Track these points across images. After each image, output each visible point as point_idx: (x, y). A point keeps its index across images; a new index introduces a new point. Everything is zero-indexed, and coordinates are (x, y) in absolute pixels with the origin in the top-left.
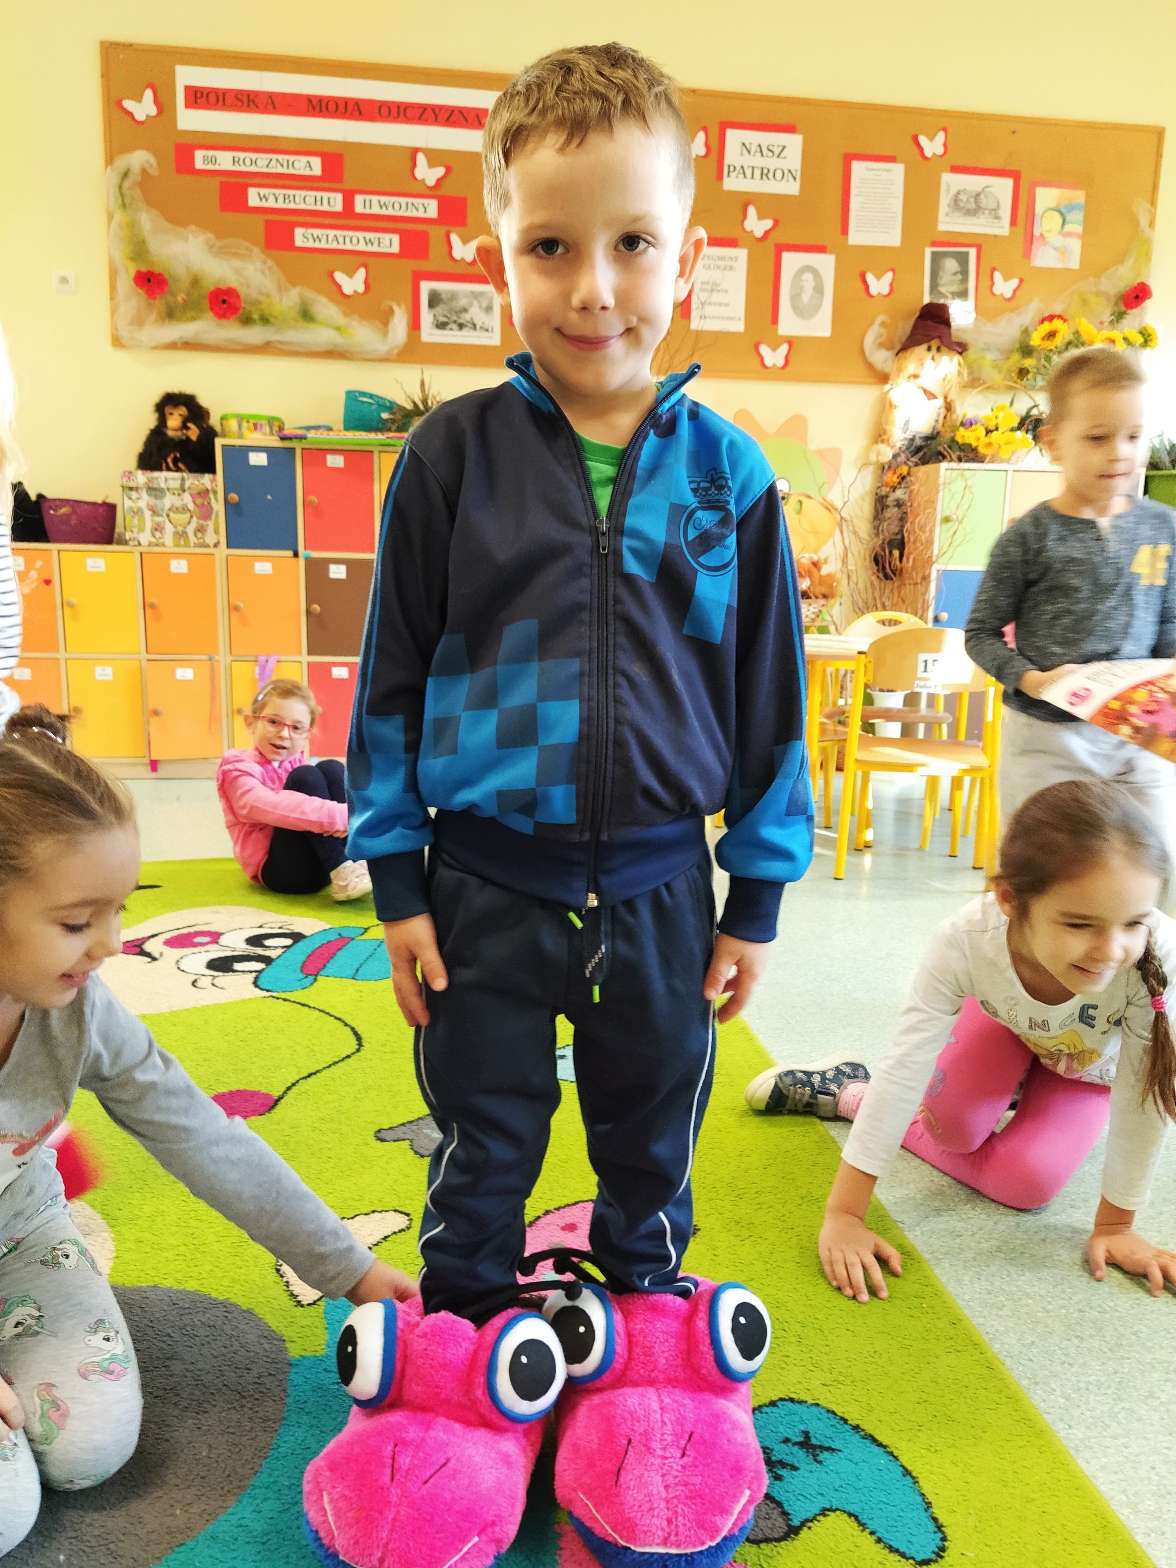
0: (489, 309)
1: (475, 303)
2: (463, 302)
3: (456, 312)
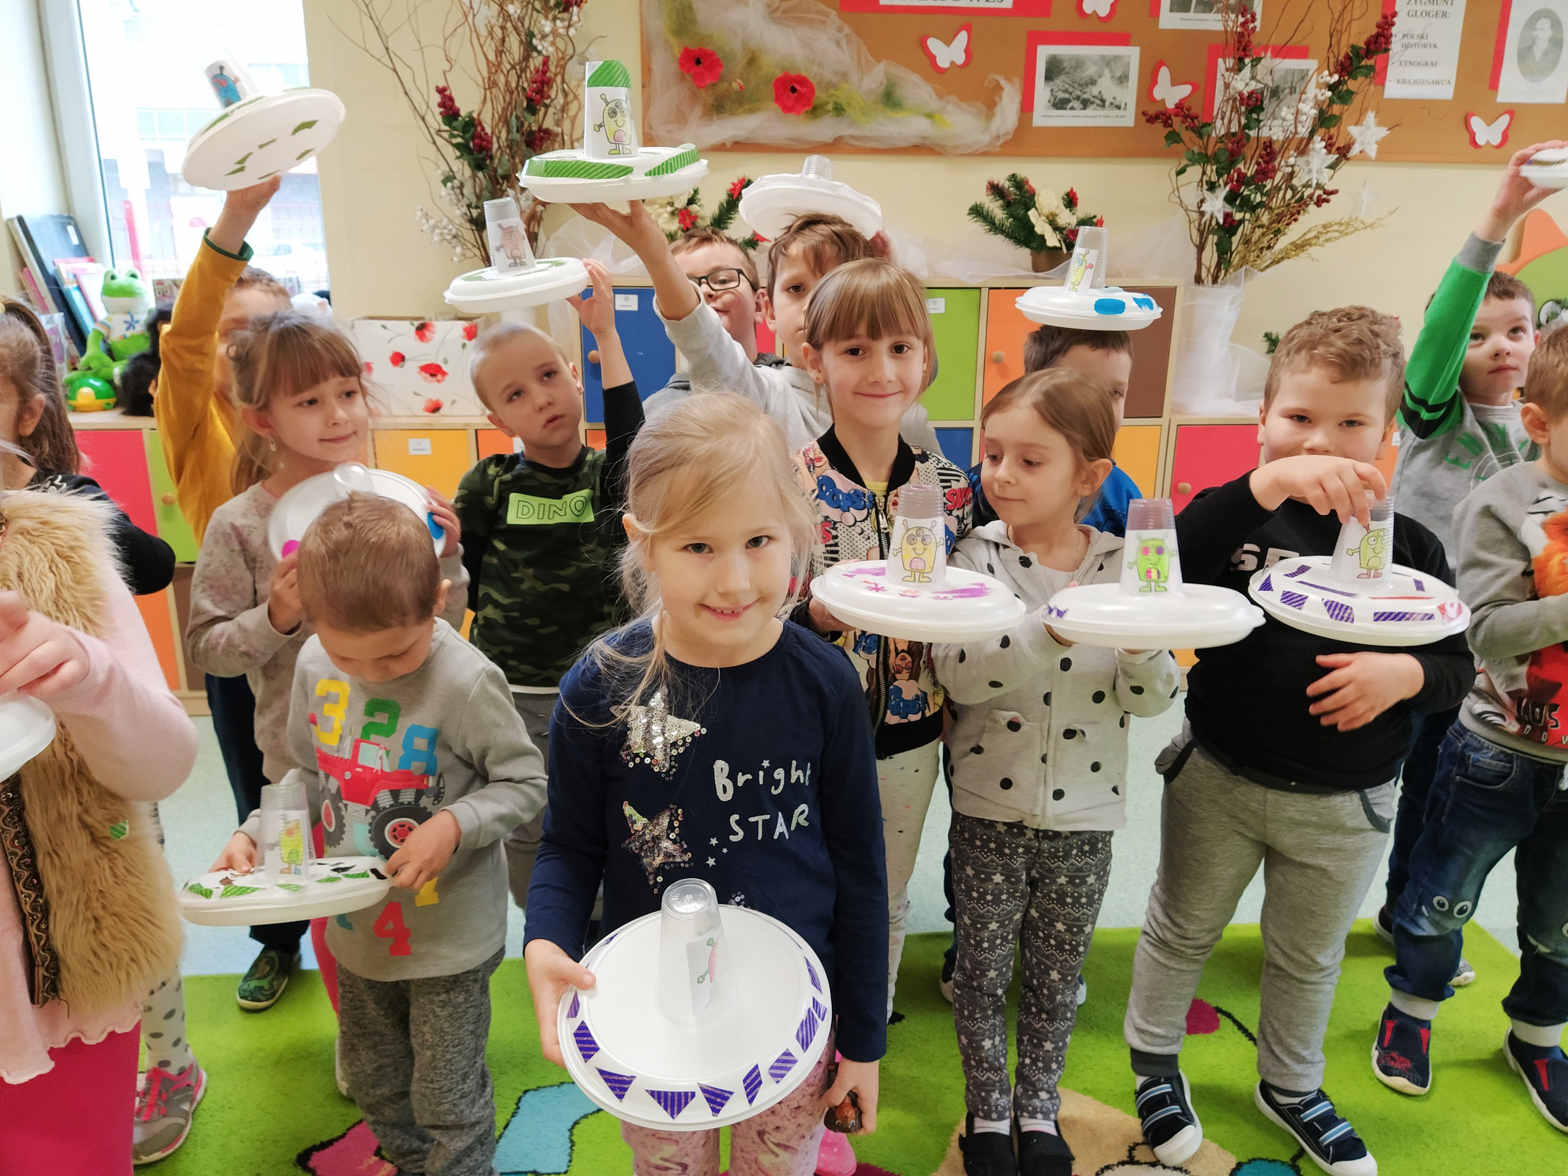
0: (1123, 79)
1: (1107, 72)
2: (1090, 71)
3: (1080, 85)
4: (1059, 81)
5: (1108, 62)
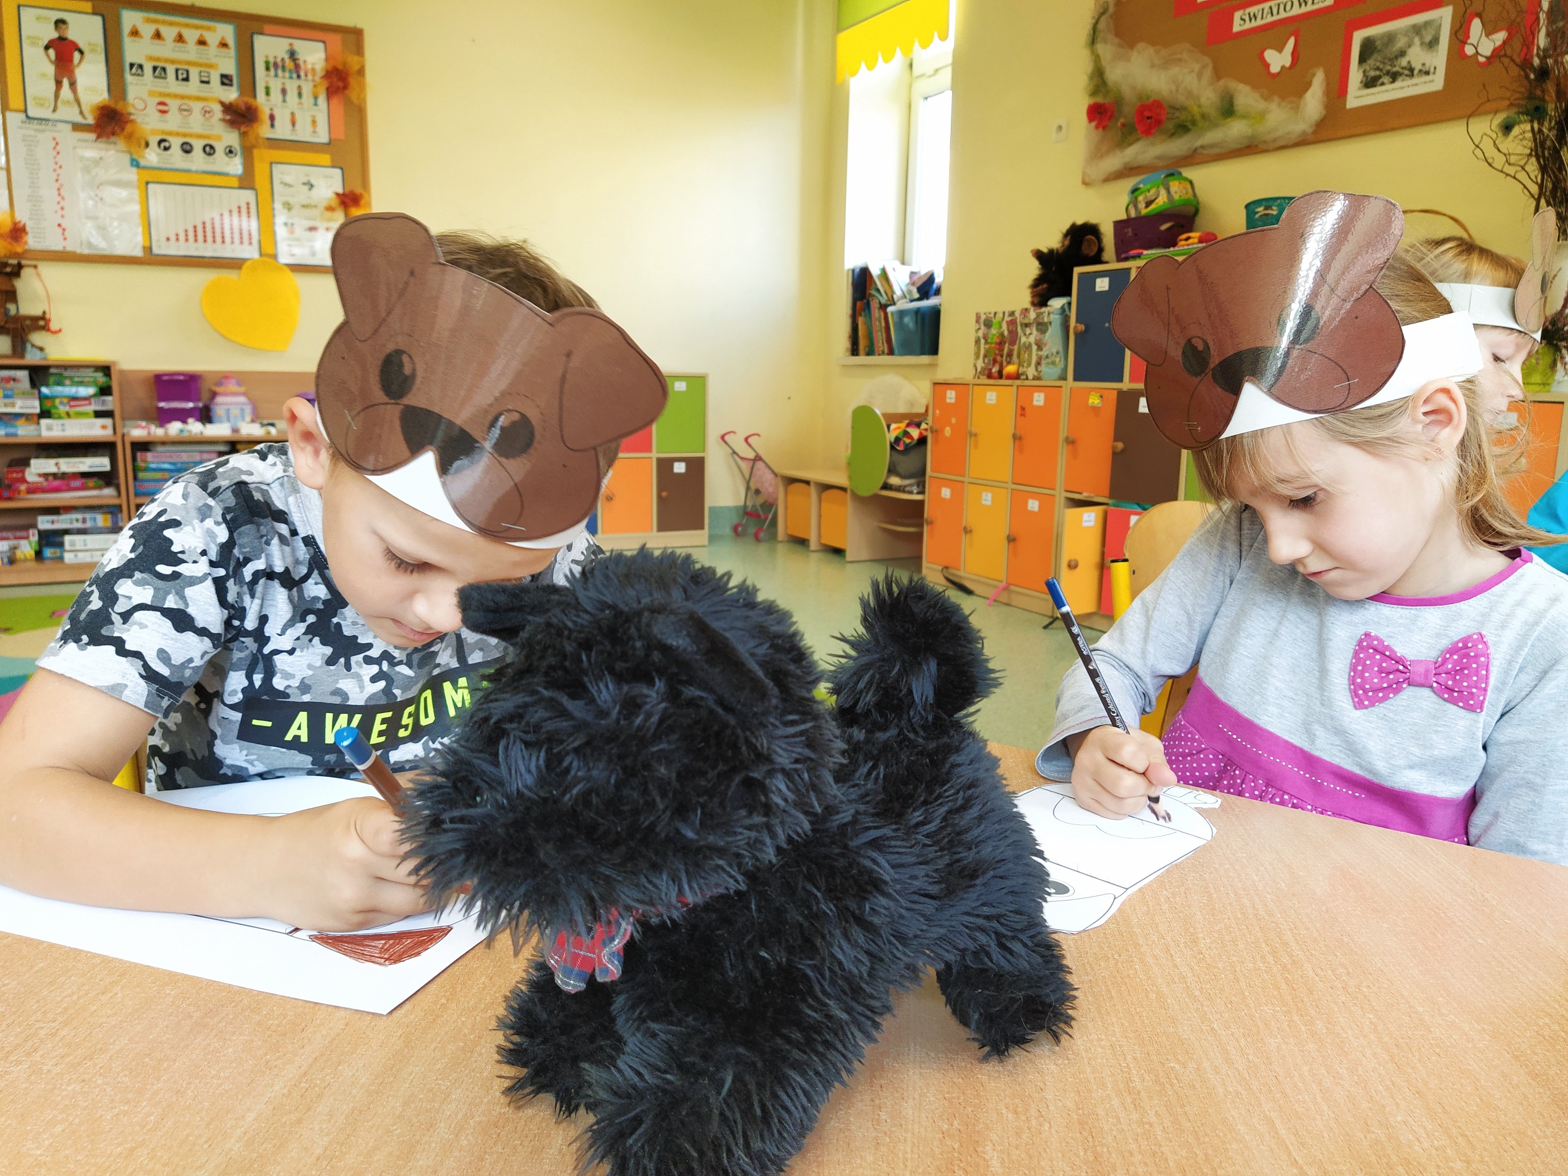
0: (1433, 44)
1: (1416, 40)
2: (1401, 43)
3: (1390, 60)
4: (1371, 62)
5: (1417, 30)
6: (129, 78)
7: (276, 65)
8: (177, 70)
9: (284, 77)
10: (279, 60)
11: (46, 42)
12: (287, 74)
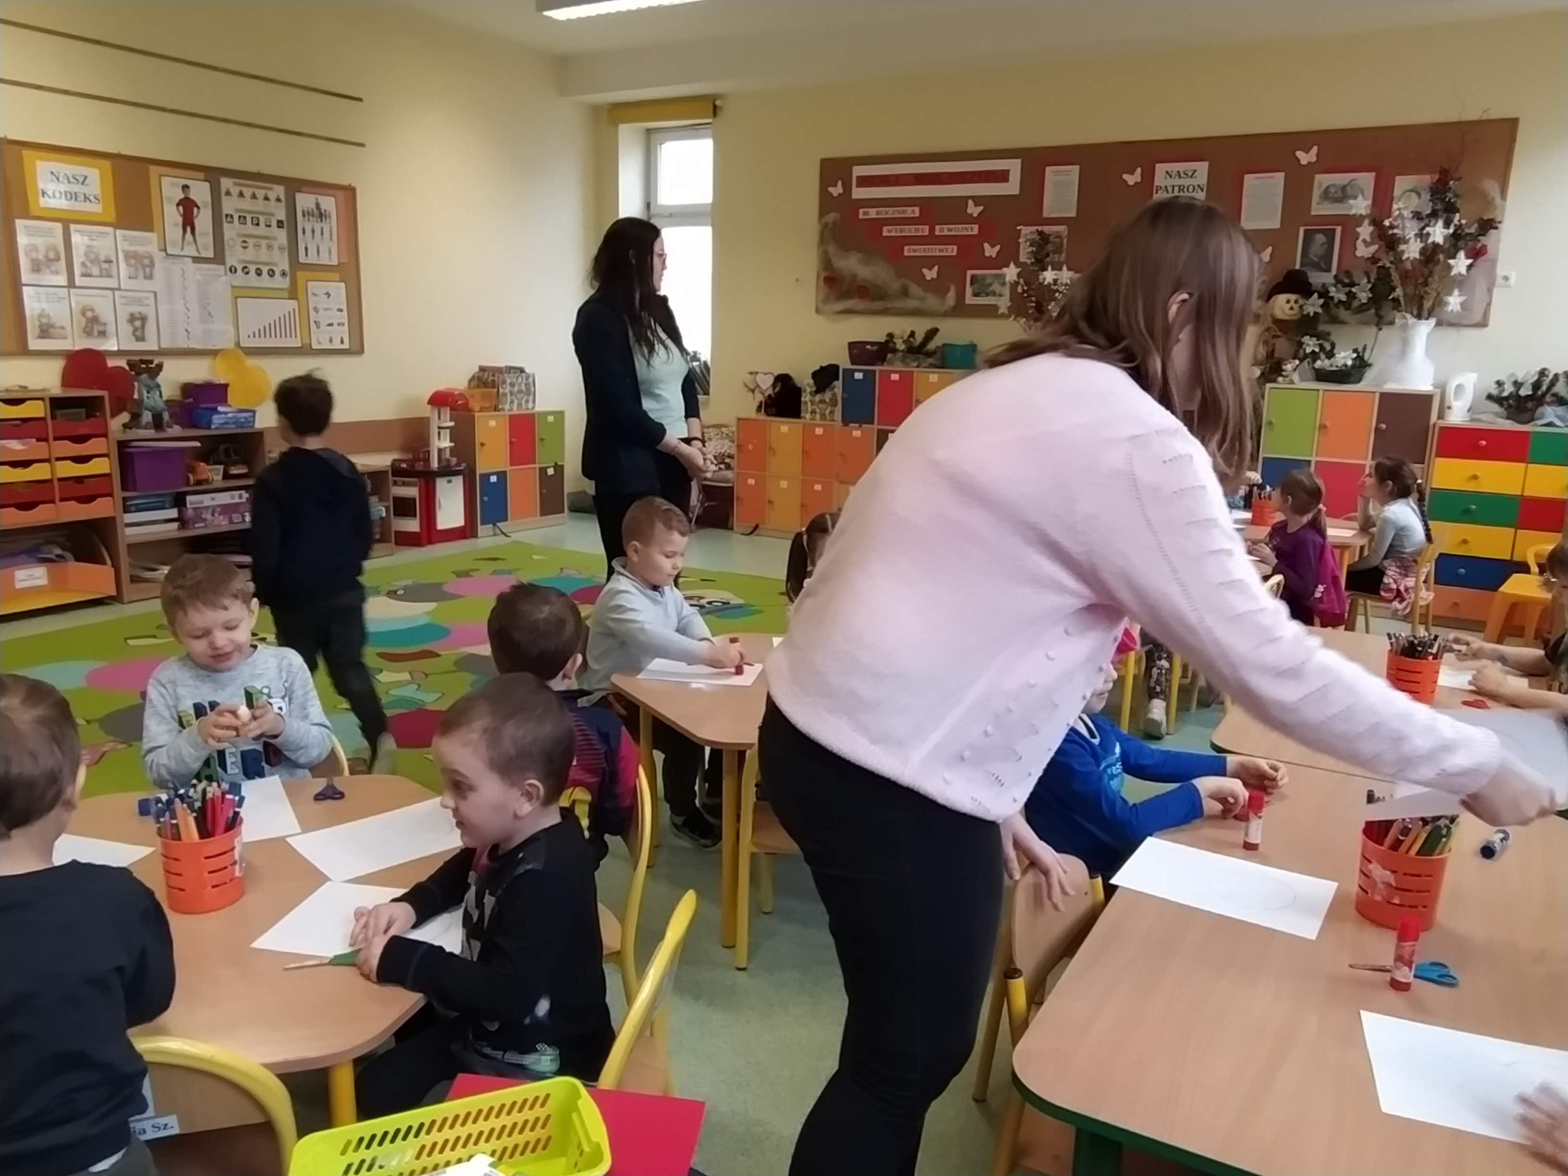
0: (1003, 284)
1: (996, 281)
2: (989, 280)
3: (986, 286)
4: (975, 286)
5: (997, 276)
6: (226, 225)
7: (308, 213)
8: (252, 218)
9: (313, 221)
10: (310, 209)
11: (177, 201)
12: (315, 219)
